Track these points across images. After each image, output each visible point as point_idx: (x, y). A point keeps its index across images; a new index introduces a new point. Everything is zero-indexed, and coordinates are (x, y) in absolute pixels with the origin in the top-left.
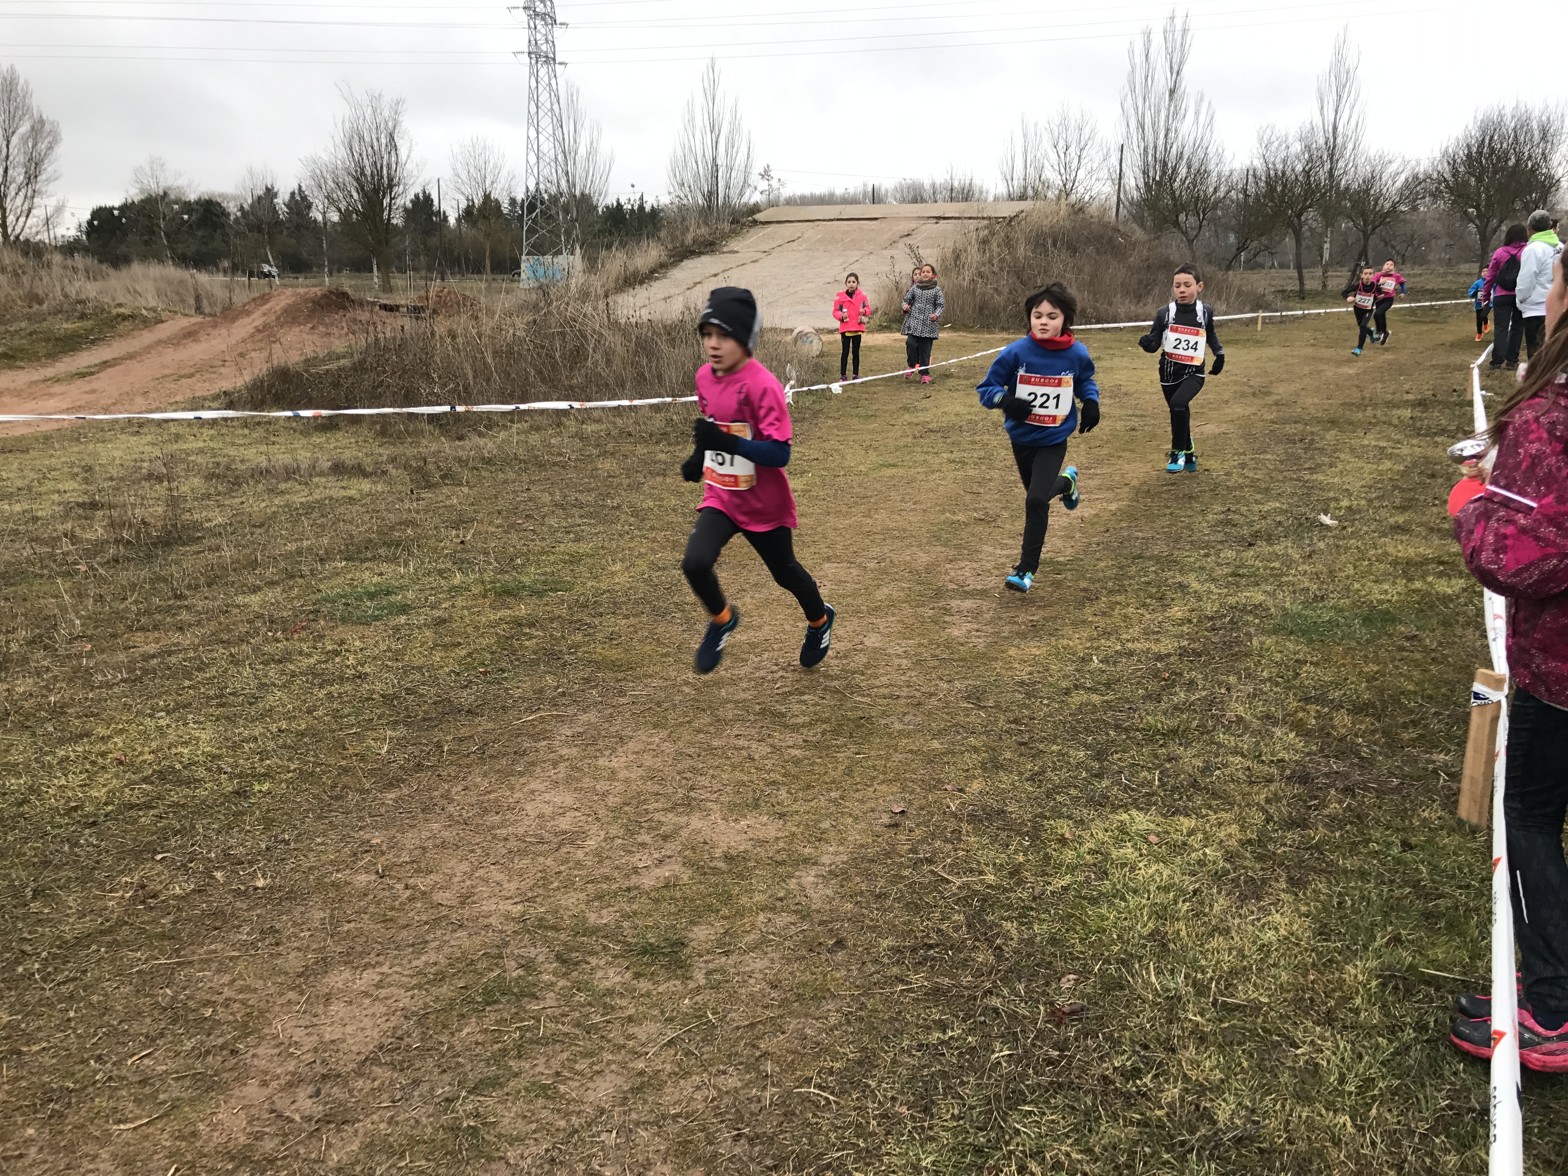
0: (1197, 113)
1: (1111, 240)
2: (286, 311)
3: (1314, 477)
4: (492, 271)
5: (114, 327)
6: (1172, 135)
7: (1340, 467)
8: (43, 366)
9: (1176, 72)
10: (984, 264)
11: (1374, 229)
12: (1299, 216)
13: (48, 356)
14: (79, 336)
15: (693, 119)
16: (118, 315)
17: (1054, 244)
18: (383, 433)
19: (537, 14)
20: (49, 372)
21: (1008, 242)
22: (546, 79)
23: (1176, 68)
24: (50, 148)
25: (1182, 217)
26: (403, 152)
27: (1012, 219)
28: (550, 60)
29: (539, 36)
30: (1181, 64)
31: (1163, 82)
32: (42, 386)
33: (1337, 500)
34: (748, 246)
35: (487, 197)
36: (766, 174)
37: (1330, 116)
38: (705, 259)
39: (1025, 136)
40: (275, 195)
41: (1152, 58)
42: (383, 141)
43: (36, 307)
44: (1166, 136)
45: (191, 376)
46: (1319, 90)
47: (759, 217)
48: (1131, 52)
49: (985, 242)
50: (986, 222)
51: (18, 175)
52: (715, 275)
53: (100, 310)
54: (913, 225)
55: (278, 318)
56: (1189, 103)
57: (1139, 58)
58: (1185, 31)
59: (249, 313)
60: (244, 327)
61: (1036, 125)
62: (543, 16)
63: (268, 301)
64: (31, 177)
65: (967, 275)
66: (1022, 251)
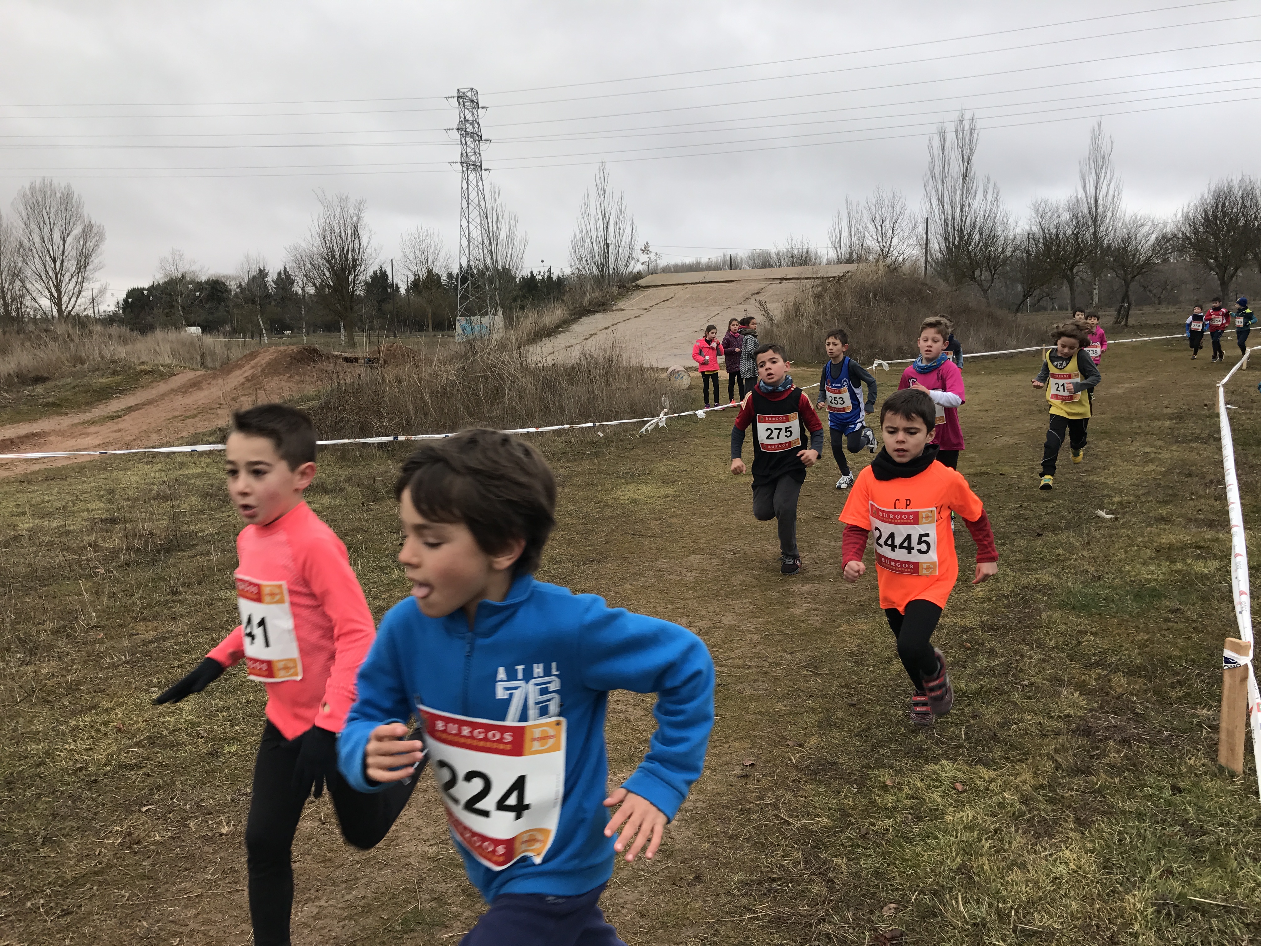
0: (985, 192)
1: (920, 291)
2: (269, 364)
3: (1091, 478)
4: (434, 329)
5: (137, 380)
6: (966, 209)
7: (1112, 469)
8: (84, 412)
9: (967, 161)
10: (819, 314)
11: (1133, 277)
12: (1071, 269)
13: (87, 404)
14: (110, 388)
15: (589, 209)
16: (142, 371)
17: (875, 296)
18: (343, 458)
19: (467, 133)
20: (88, 416)
21: (838, 296)
22: (475, 182)
23: (966, 158)
24: (97, 245)
25: (977, 273)
26: (364, 240)
27: (840, 278)
28: (477, 167)
29: (469, 150)
30: (970, 155)
31: (957, 168)
32: (79, 427)
33: (1109, 496)
34: (632, 305)
35: (430, 272)
36: (646, 250)
37: (1091, 191)
38: (598, 316)
39: (849, 214)
40: (266, 275)
41: (947, 151)
42: (349, 232)
43: (79, 366)
44: (962, 210)
45: (194, 416)
46: (1081, 172)
47: (641, 282)
48: (930, 147)
49: (819, 296)
50: (819, 281)
51: (71, 266)
52: (606, 328)
53: (127, 367)
54: (762, 285)
55: (263, 370)
56: (978, 185)
57: (937, 151)
58: (972, 130)
59: (240, 367)
60: (237, 378)
61: (858, 204)
62: (472, 135)
63: (256, 357)
64: (81, 268)
65: (806, 322)
66: (849, 302)
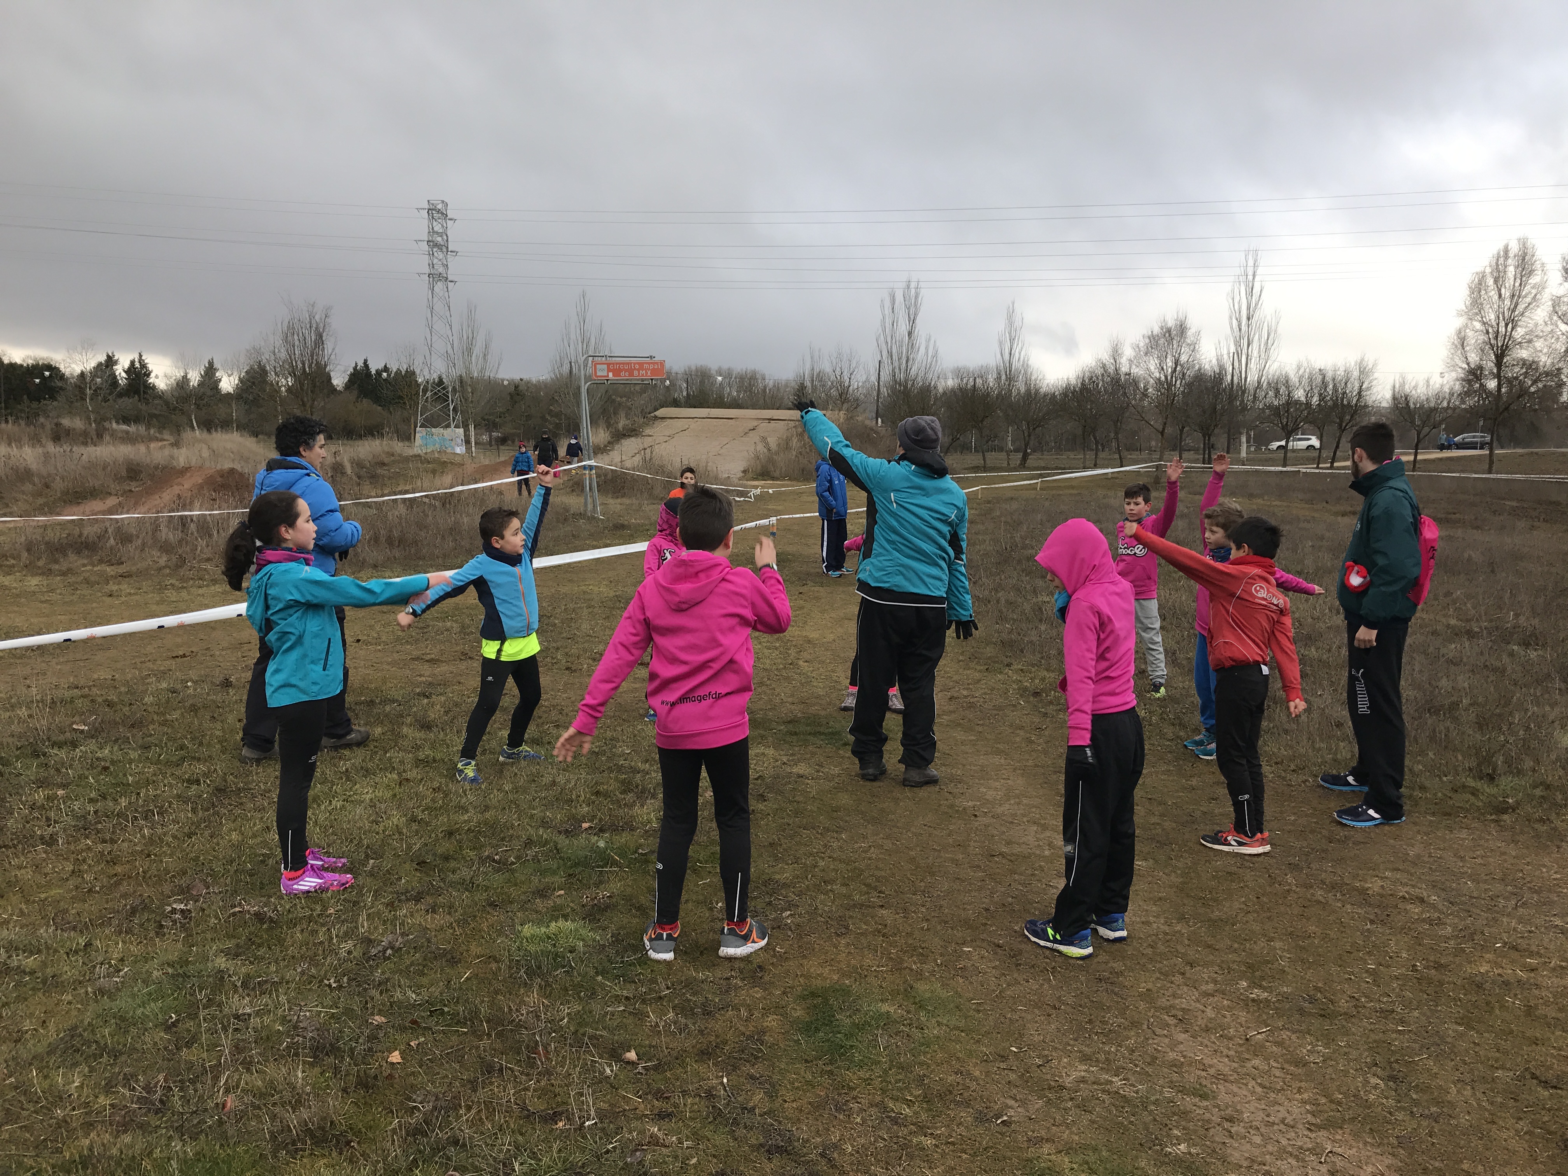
0: (927, 348)
6: (911, 362)
9: (913, 321)
11: (1034, 429)
15: (568, 332)
19: (436, 245)
22: (442, 294)
23: (912, 318)
28: (444, 279)
29: (435, 261)
30: (916, 315)
31: (904, 327)
34: (658, 432)
37: (1006, 356)
38: (634, 439)
39: (812, 358)
41: (896, 311)
44: (907, 362)
47: (658, 413)
48: (882, 307)
52: (645, 449)
54: (755, 422)
56: (921, 341)
57: (888, 311)
58: (917, 293)
62: (440, 246)
